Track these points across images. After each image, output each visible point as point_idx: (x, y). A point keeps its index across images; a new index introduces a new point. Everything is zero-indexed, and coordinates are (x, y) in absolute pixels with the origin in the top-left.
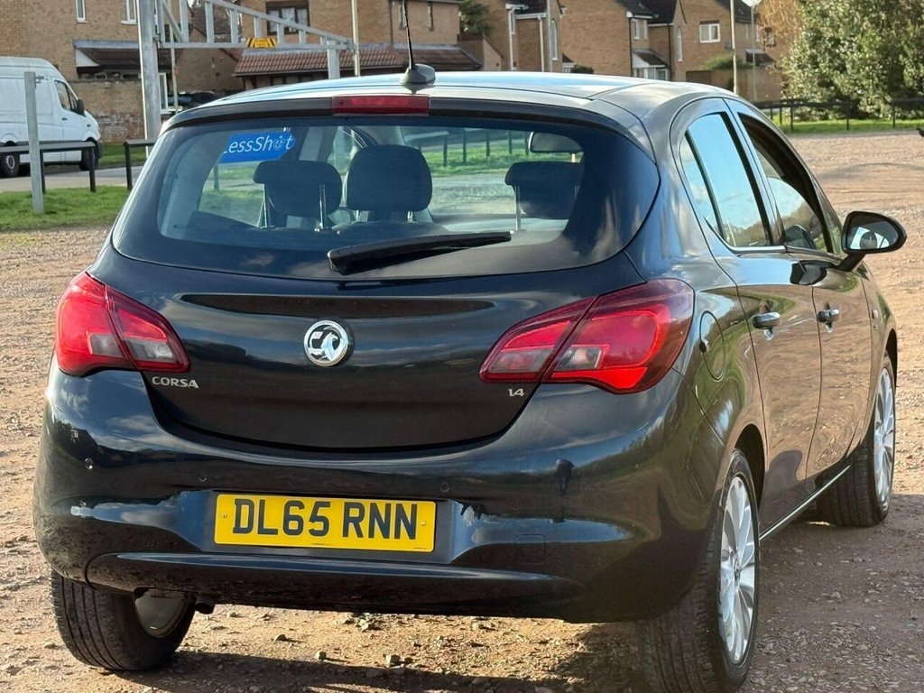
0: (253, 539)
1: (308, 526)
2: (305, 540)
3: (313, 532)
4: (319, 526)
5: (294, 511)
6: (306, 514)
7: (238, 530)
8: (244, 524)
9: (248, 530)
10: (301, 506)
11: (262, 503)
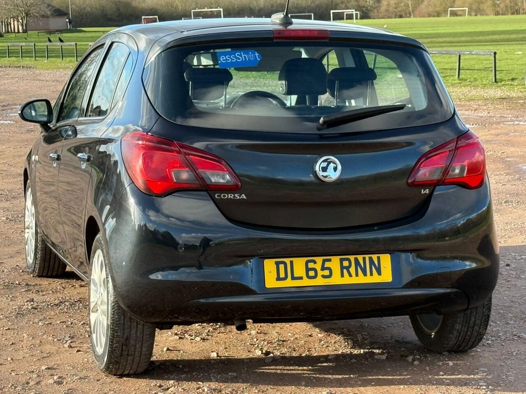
0: (289, 283)
1: (320, 273)
2: (320, 281)
3: (324, 277)
4: (327, 273)
5: (311, 265)
6: (318, 266)
7: (279, 279)
8: (282, 275)
9: (285, 278)
10: (315, 262)
11: (292, 262)
